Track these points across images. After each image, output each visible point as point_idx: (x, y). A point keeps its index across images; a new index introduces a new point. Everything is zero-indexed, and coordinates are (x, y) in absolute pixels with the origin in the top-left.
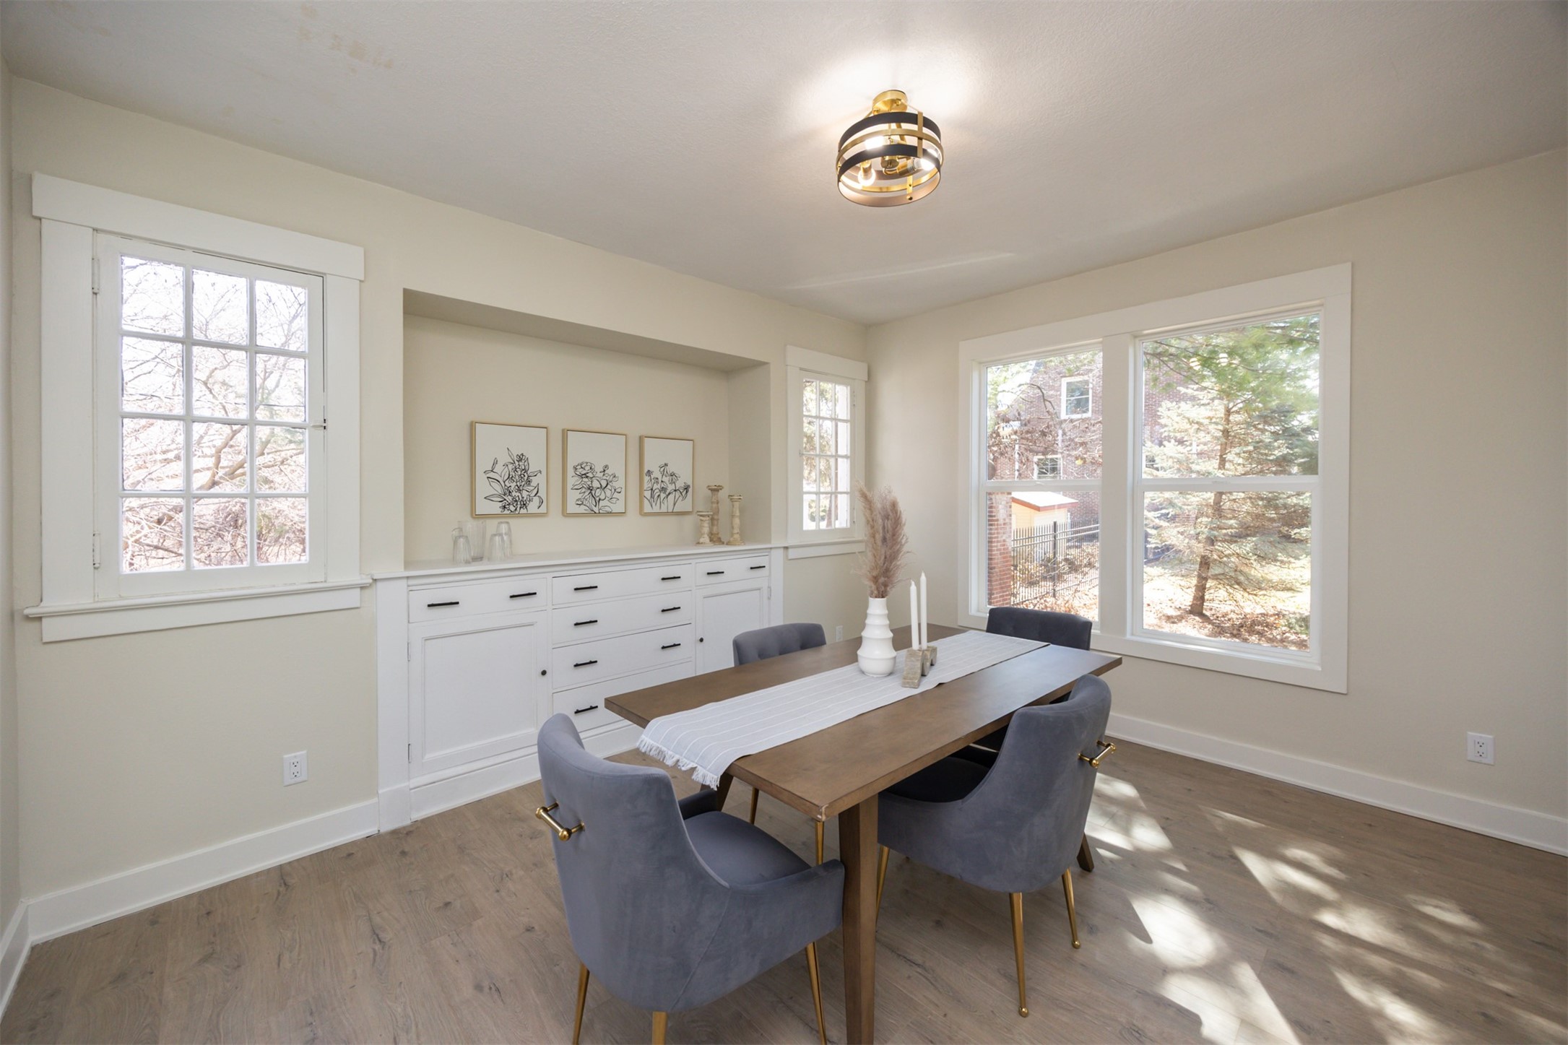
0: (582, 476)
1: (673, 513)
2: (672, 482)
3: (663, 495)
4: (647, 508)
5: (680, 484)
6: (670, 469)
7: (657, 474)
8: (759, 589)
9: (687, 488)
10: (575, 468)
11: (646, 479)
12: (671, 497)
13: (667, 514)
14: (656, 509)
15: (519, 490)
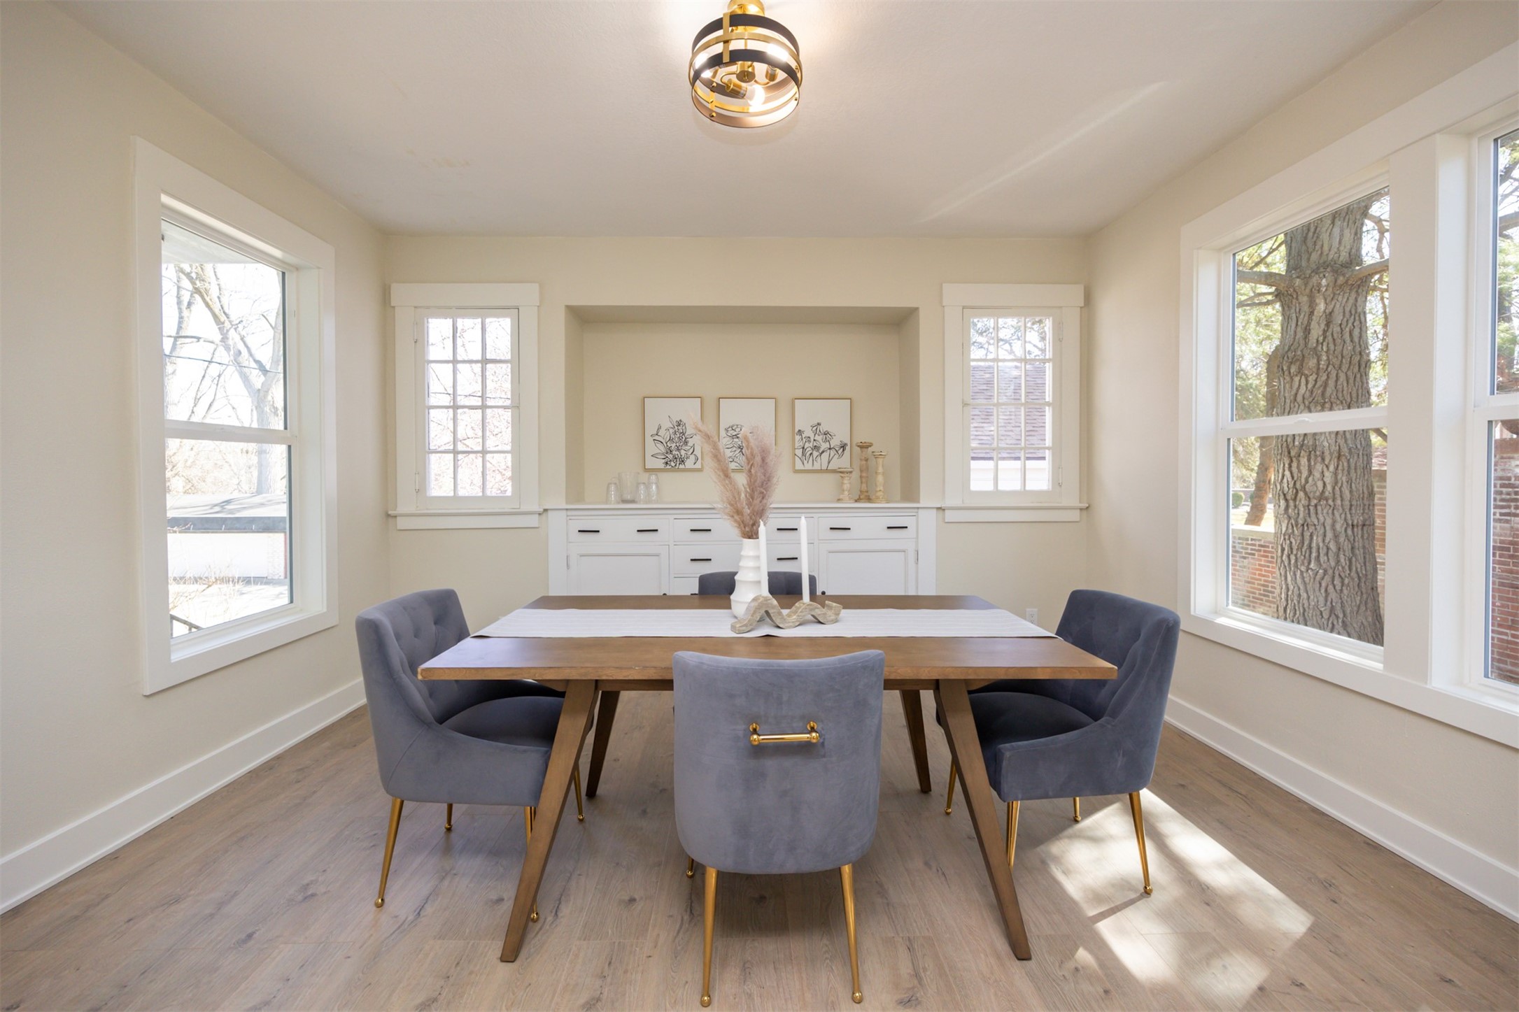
0: (733, 437)
1: (827, 471)
2: (826, 441)
3: (815, 454)
4: (799, 466)
5: (835, 442)
6: (823, 428)
7: (808, 432)
8: (904, 551)
9: (843, 447)
10: (727, 430)
11: (798, 438)
12: (825, 456)
13: (821, 471)
14: (808, 466)
15: (678, 450)
